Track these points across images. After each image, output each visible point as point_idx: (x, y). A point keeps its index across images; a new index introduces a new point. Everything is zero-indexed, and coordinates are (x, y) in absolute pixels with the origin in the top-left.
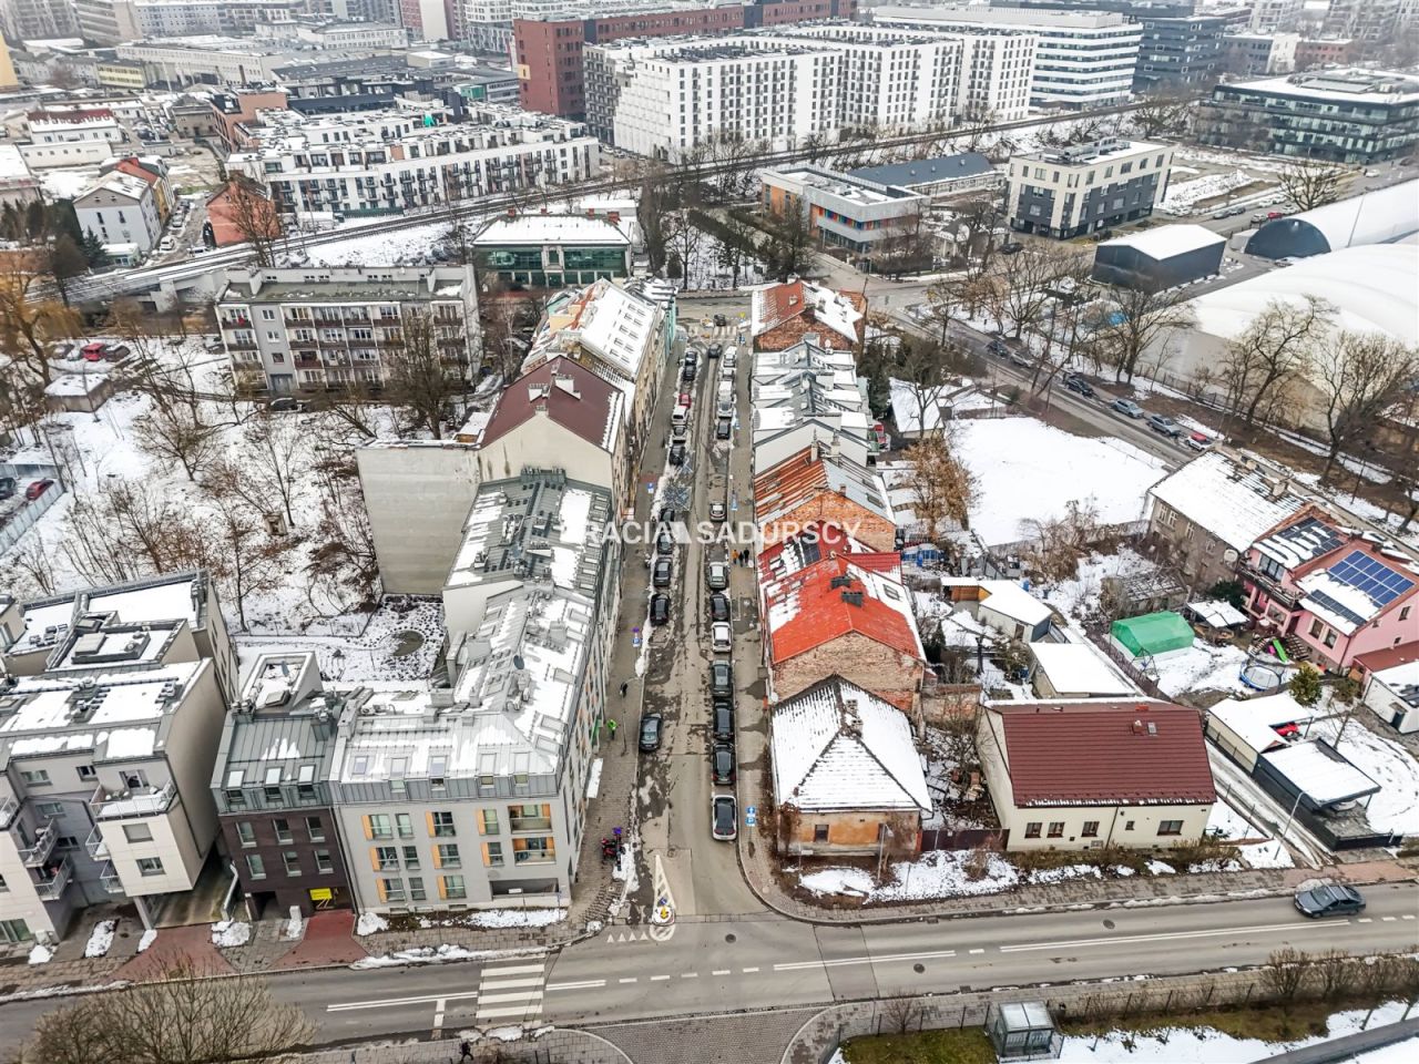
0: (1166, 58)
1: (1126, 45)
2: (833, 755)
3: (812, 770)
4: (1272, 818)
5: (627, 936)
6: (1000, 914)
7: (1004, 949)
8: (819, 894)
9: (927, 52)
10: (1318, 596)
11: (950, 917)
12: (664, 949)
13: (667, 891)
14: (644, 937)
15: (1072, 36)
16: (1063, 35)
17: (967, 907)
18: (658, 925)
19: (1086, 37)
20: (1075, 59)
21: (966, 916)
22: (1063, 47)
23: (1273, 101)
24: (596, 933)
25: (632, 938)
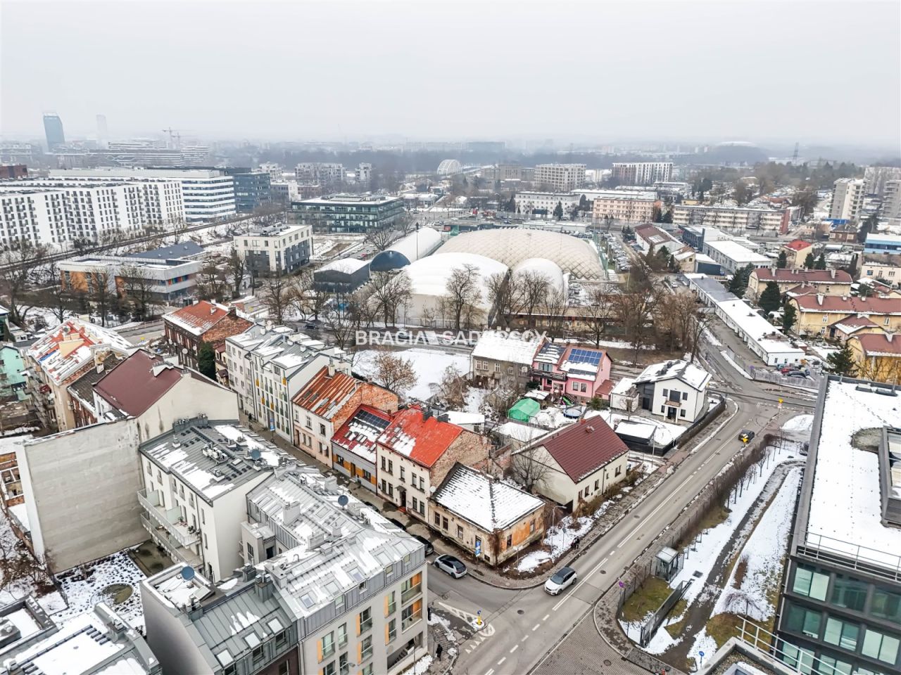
0: (247, 194)
1: (227, 187)
2: (496, 495)
3: (493, 507)
4: (635, 456)
5: (475, 644)
6: (601, 536)
7: (620, 546)
8: (532, 570)
9: (119, 191)
10: (572, 371)
11: (587, 548)
12: (498, 637)
13: (465, 614)
14: (483, 639)
15: (196, 182)
16: (190, 182)
17: (588, 540)
18: (482, 629)
19: (205, 183)
20: (202, 195)
21: (592, 544)
22: (192, 189)
23: (324, 208)
24: (458, 654)
25: (478, 643)
